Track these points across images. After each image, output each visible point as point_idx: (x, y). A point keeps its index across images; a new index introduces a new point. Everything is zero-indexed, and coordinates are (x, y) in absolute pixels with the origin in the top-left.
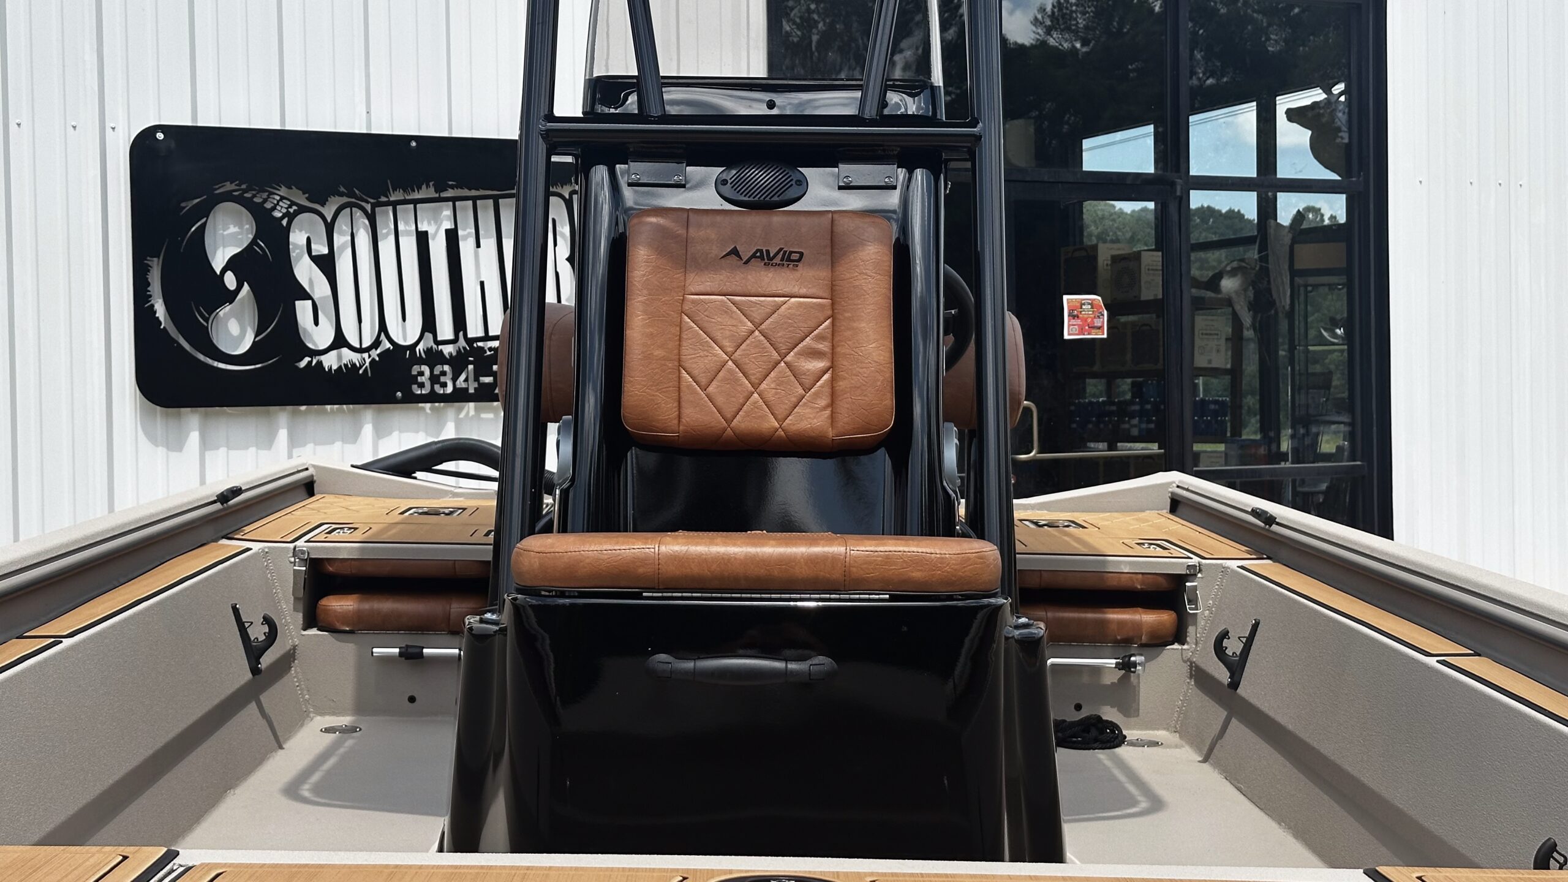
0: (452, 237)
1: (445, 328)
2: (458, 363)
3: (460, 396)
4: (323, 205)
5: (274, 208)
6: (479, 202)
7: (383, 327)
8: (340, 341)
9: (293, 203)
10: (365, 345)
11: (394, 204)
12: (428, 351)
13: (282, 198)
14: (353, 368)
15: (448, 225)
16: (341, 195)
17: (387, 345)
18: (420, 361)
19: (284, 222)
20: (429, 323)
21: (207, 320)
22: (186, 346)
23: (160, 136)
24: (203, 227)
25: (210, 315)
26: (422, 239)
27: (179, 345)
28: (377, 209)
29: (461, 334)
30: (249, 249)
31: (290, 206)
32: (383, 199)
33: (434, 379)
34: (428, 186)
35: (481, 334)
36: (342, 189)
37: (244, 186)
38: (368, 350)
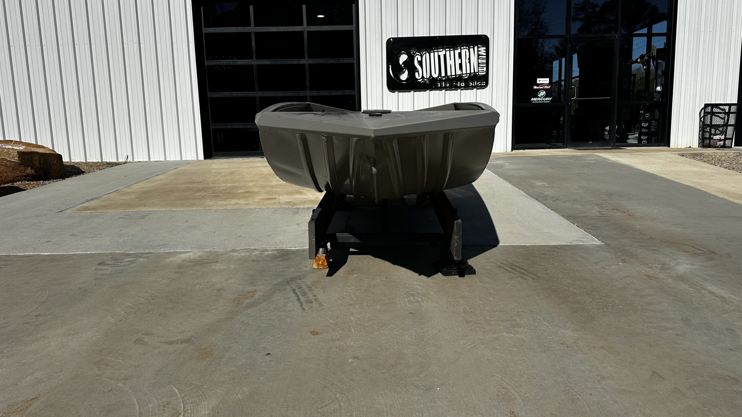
0: (445, 56)
1: (443, 74)
2: (445, 81)
3: (446, 87)
5: (411, 52)
6: (451, 48)
7: (431, 75)
8: (423, 77)
10: (428, 78)
12: (440, 79)
13: (413, 50)
14: (425, 82)
15: (444, 53)
16: (424, 49)
17: (431, 78)
18: (438, 81)
19: (413, 55)
20: (440, 74)
21: (399, 74)
22: (396, 79)
23: (391, 40)
24: (399, 57)
26: (439, 56)
27: (394, 79)
28: (431, 51)
29: (446, 75)
30: (407, 60)
31: (414, 52)
33: (441, 84)
34: (440, 46)
35: (450, 75)
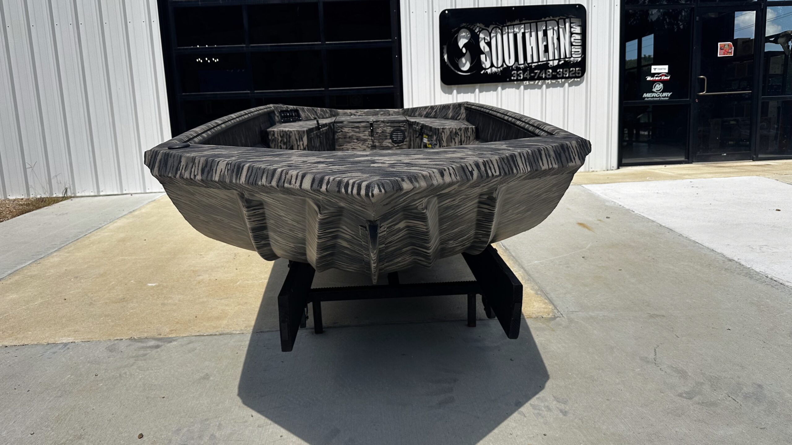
0: (524, 34)
1: (521, 61)
2: (525, 70)
3: (525, 79)
4: (488, 27)
5: (476, 29)
6: (532, 24)
7: (504, 61)
8: (492, 65)
9: (480, 28)
10: (499, 66)
11: (508, 26)
12: (517, 67)
13: (478, 27)
14: (496, 73)
15: (522, 31)
16: (493, 24)
17: (505, 66)
18: (514, 70)
19: (478, 33)
20: (517, 59)
21: (458, 61)
22: (453, 69)
23: (447, 12)
24: (457, 36)
25: (459, 60)
26: (515, 37)
27: (451, 69)
28: (504, 28)
29: (526, 62)
30: (469, 41)
31: (480, 29)
32: (505, 25)
33: (518, 75)
34: (517, 20)
35: (531, 61)
36: (494, 23)
37: (468, 24)
38: (500, 67)
